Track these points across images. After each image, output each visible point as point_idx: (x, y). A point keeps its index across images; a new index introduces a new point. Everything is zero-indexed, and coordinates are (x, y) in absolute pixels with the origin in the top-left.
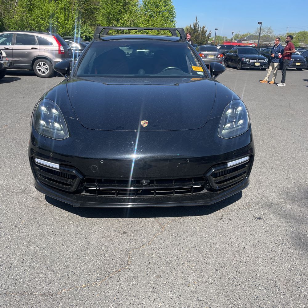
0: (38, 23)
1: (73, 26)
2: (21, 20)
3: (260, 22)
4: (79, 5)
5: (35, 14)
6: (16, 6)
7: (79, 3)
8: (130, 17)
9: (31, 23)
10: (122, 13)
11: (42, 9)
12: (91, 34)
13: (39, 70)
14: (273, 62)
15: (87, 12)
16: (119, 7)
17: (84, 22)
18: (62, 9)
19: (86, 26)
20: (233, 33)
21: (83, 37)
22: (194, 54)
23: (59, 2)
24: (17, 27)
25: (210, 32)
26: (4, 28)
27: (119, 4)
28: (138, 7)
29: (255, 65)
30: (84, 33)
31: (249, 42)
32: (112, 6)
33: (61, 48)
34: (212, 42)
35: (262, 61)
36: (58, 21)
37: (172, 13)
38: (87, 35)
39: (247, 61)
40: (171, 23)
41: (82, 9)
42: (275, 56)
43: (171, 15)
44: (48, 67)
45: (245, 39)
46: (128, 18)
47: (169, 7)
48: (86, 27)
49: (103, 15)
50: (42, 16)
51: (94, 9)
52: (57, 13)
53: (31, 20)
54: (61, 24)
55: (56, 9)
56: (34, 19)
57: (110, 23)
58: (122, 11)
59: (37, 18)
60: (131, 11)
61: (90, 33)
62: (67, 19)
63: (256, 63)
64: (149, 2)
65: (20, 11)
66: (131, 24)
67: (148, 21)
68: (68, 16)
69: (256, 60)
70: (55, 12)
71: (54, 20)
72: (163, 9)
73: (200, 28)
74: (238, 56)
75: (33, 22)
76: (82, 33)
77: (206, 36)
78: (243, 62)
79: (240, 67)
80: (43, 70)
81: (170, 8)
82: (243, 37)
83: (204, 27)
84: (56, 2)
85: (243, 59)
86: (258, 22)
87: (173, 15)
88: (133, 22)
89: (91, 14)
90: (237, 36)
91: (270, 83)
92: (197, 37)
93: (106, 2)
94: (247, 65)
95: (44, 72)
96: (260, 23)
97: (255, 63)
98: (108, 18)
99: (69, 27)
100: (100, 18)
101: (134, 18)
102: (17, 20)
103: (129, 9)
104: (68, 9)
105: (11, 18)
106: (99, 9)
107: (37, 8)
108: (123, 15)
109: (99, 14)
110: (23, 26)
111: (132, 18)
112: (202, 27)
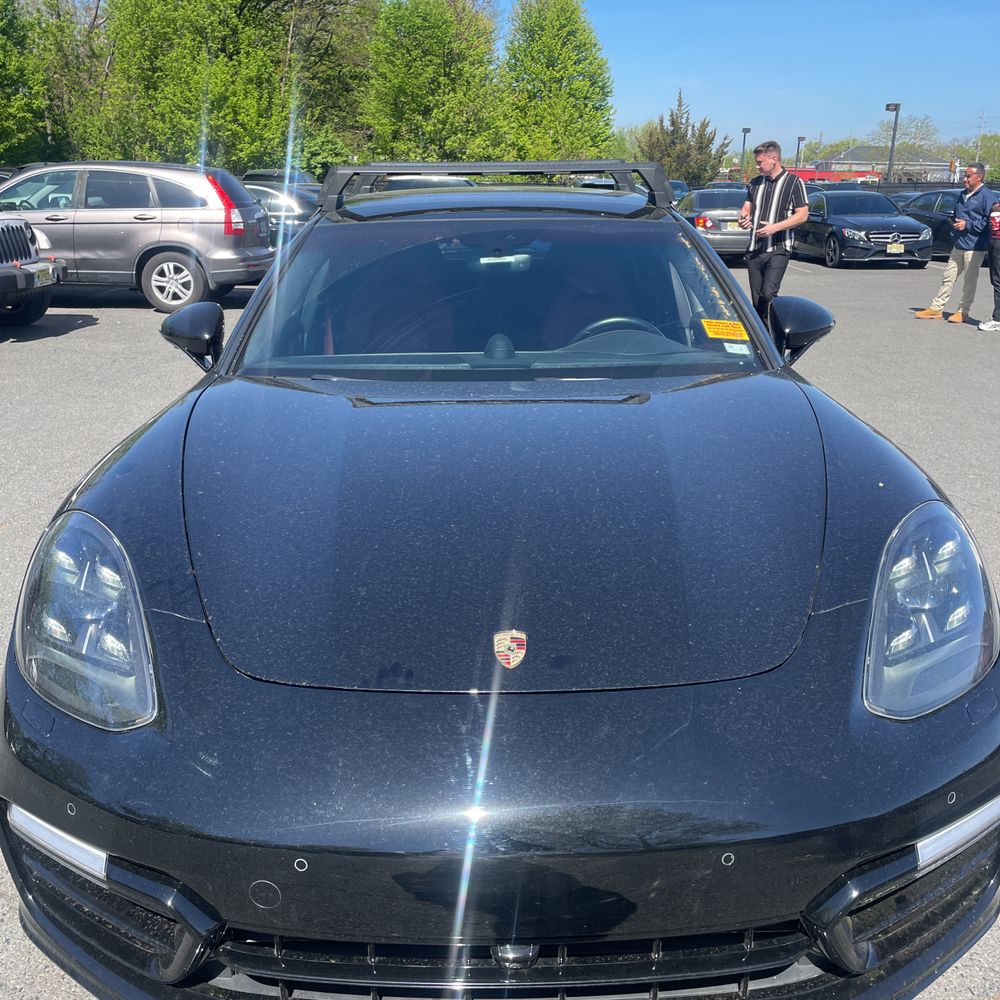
0: (174, 126)
1: (283, 133)
2: (123, 119)
3: (892, 105)
4: (303, 67)
5: (166, 98)
6: (107, 75)
7: (306, 61)
8: (465, 100)
9: (153, 128)
10: (440, 88)
11: (187, 83)
12: (342, 156)
13: (162, 289)
14: (964, 249)
15: (328, 86)
16: (430, 70)
17: (321, 120)
18: (250, 80)
19: (327, 132)
20: (801, 139)
21: (316, 167)
22: (707, 266)
23: (242, 59)
24: (109, 140)
25: (725, 139)
26: (69, 143)
27: (431, 61)
28: (492, 67)
29: (888, 251)
30: (319, 154)
31: (855, 168)
32: (408, 66)
33: (233, 216)
34: (731, 171)
35: (911, 238)
36: (237, 120)
37: (600, 84)
38: (330, 160)
39: (860, 239)
40: (598, 115)
41: (313, 79)
42: (969, 227)
43: (597, 90)
44: (189, 278)
45: (840, 159)
46: (460, 103)
47: (591, 64)
48: (326, 136)
49: (380, 96)
50: (187, 105)
51: (351, 77)
52: (234, 94)
53: (154, 118)
54: (245, 130)
55: (233, 82)
56: (163, 115)
57: (401, 121)
58: (439, 83)
59: (172, 112)
60: (467, 82)
61: (336, 155)
62: (265, 113)
63: (891, 243)
64: (525, 51)
65: (119, 91)
66: (468, 121)
67: (522, 109)
68: (270, 103)
69: (891, 236)
70: (227, 90)
71: (226, 115)
72: (571, 70)
73: (693, 126)
74: (829, 222)
75: (161, 125)
76: (314, 154)
77: (713, 152)
78: (844, 243)
79: (836, 259)
80: (174, 289)
81: (592, 69)
82: (834, 152)
83: (704, 125)
84: (232, 60)
85: (847, 232)
86: (888, 105)
87: (602, 88)
88: (475, 114)
89: (340, 95)
90: (813, 150)
91: (950, 318)
92: (683, 158)
93: (388, 55)
94: (859, 250)
95: (176, 297)
96: (894, 107)
97: (889, 246)
98: (396, 104)
99: (271, 136)
100: (371, 108)
101: (479, 102)
102: (110, 120)
103: (461, 75)
104: (268, 81)
105: (92, 114)
106: (368, 79)
107: (173, 79)
108: (444, 93)
109: (367, 94)
110: (129, 138)
111: (471, 104)
112: (698, 125)
